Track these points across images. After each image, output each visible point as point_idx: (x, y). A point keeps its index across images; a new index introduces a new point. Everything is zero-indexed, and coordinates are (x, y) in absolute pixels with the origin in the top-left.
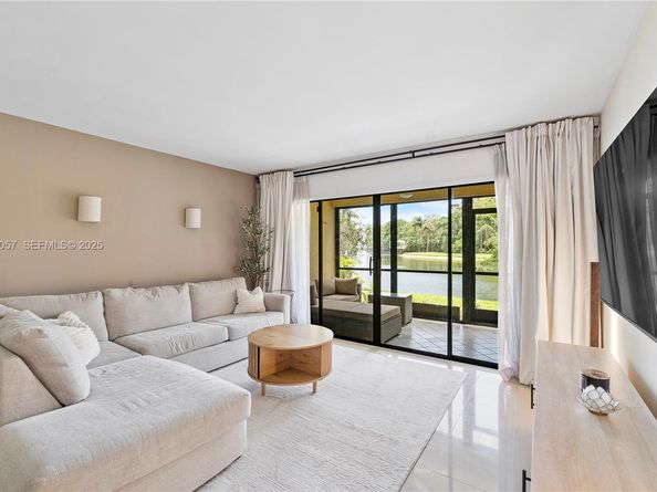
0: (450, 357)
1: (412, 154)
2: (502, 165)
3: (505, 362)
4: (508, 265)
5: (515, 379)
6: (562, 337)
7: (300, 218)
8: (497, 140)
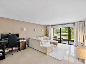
0: (69, 44)
1: (65, 24)
2: (74, 25)
3: (75, 44)
4: (75, 35)
5: (76, 46)
6: (81, 42)
7: (52, 30)
8: (74, 23)
